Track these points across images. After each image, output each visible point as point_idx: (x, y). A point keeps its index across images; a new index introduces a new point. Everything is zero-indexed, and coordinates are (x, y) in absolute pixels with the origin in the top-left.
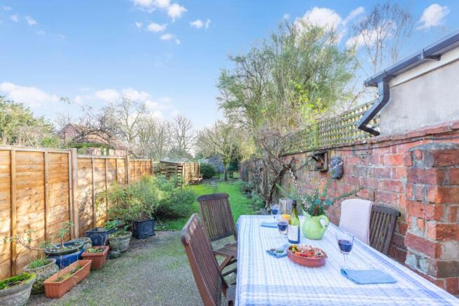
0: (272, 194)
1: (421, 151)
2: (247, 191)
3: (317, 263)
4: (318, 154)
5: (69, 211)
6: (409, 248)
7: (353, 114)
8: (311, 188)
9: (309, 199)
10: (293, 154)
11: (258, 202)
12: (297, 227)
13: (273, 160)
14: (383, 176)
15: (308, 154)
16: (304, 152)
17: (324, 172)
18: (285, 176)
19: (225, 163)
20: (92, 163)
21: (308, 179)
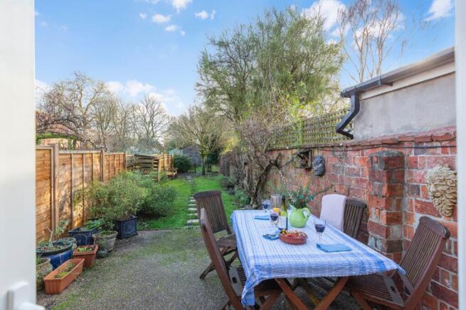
0: (257, 190)
1: (377, 157)
2: (229, 187)
3: (300, 241)
4: (303, 153)
5: (51, 210)
6: (370, 233)
7: (334, 116)
8: (296, 185)
9: (295, 195)
10: (279, 150)
11: (242, 198)
12: (285, 217)
13: (258, 154)
14: (355, 175)
15: (295, 151)
16: (290, 149)
17: (309, 169)
18: (271, 171)
19: (203, 156)
20: (71, 158)
21: (294, 175)
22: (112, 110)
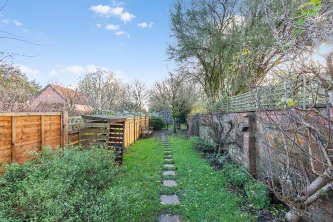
19: (174, 117)
22: (116, 89)
